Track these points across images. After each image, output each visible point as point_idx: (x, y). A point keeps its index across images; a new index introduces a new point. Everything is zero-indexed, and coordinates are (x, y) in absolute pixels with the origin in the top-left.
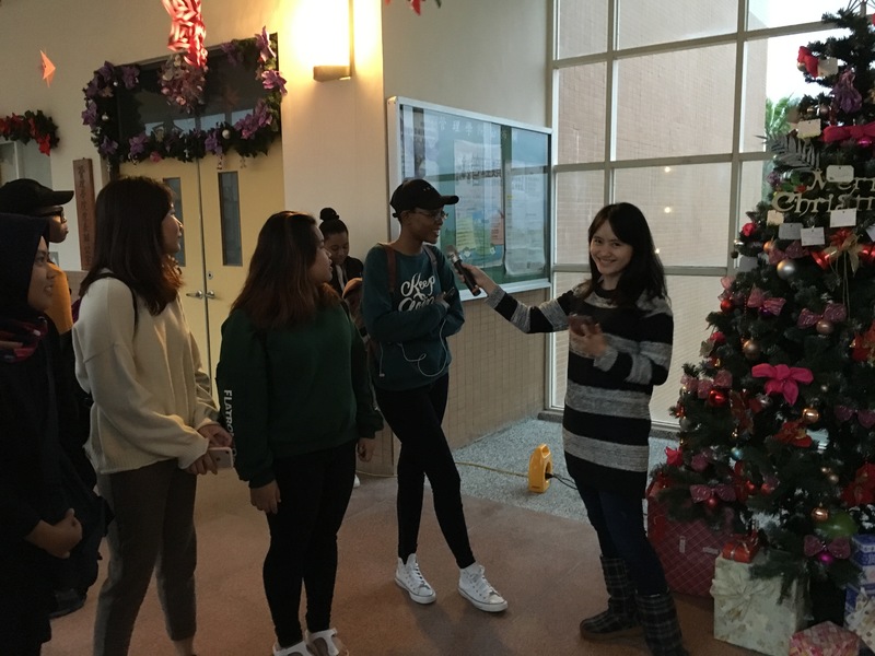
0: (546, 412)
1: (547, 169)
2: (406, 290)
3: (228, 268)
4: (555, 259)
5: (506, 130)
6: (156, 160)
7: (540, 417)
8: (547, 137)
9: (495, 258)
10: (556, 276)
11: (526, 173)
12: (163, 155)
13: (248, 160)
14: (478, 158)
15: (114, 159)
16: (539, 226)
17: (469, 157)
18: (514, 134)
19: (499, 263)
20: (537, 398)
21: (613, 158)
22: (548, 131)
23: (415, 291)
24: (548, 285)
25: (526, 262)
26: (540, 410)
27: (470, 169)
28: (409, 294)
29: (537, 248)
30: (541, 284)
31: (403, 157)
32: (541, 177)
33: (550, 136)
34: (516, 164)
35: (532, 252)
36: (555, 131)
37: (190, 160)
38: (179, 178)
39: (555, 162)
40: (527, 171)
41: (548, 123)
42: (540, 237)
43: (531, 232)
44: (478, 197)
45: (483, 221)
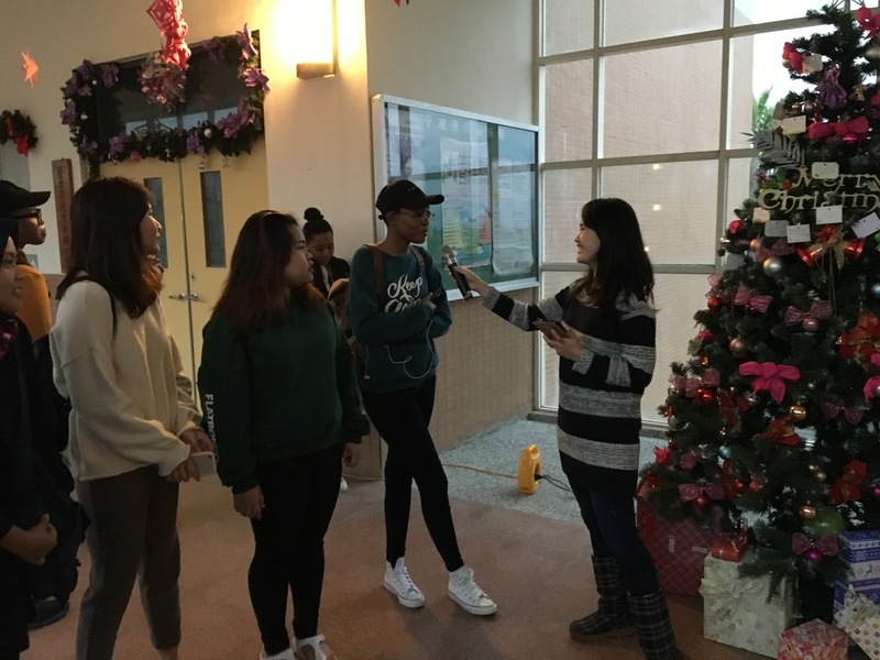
0: (536, 413)
1: (534, 167)
2: (393, 292)
3: (210, 269)
4: (543, 259)
5: (493, 128)
6: (136, 160)
7: (530, 418)
8: (533, 134)
9: (482, 258)
10: (544, 275)
11: (513, 172)
12: (144, 154)
13: (231, 159)
14: (464, 157)
15: (93, 159)
16: (527, 225)
17: (456, 155)
18: (501, 132)
19: (486, 263)
20: (527, 399)
21: (600, 156)
22: (535, 128)
23: (401, 293)
24: (537, 284)
25: (513, 262)
26: (529, 411)
27: (456, 168)
28: (396, 295)
29: (525, 247)
30: (529, 283)
31: (388, 155)
32: (528, 175)
33: (537, 133)
34: (503, 162)
35: (520, 251)
36: (541, 129)
37: (171, 160)
38: (159, 178)
39: (542, 160)
40: (515, 169)
41: (535, 121)
42: (528, 236)
43: (519, 231)
44: (465, 196)
45: (470, 220)
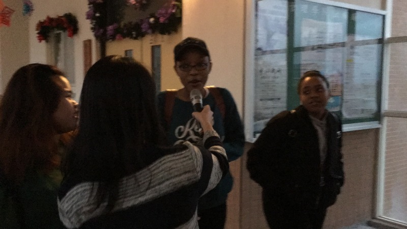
0: (374, 221)
1: (381, 41)
2: (180, 133)
5: (351, 12)
6: (120, 39)
7: (369, 224)
8: (381, 17)
9: (335, 105)
10: (386, 120)
12: (124, 36)
18: (358, 17)
19: (337, 109)
22: (383, 12)
23: (188, 134)
24: (379, 126)
25: (360, 109)
26: (369, 219)
28: (182, 137)
29: (370, 99)
30: (373, 125)
33: (384, 17)
34: (358, 38)
36: (389, 13)
37: (136, 38)
39: (388, 35)
40: (365, 42)
41: (383, 7)
42: (373, 91)
43: (365, 87)
